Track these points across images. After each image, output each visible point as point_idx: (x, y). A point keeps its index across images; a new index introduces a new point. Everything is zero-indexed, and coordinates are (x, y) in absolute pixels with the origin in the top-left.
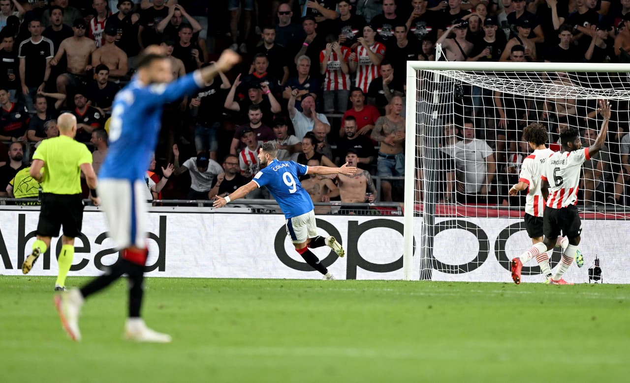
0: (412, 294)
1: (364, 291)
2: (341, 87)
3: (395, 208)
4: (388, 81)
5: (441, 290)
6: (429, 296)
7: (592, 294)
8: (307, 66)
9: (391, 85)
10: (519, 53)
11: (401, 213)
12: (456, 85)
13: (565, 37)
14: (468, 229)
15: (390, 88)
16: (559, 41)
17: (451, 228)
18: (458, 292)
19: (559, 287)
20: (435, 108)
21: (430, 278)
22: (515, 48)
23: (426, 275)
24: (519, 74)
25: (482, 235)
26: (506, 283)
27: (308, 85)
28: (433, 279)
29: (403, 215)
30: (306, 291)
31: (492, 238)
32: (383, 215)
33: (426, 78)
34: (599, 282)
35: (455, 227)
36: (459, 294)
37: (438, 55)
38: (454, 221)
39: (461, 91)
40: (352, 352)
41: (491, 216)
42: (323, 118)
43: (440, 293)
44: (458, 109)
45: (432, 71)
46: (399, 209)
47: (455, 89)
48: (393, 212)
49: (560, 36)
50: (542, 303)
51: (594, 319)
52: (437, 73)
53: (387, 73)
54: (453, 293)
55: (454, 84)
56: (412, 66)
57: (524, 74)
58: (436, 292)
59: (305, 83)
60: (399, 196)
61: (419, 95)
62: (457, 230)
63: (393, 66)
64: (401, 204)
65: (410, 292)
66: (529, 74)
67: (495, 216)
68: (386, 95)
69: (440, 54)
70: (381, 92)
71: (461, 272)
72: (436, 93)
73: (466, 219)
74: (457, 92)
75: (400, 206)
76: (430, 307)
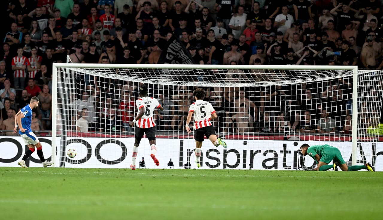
0: (56, 174)
1: (33, 172)
2: (21, 76)
3: (48, 133)
4: (44, 73)
5: (70, 172)
6: (64, 174)
7: (141, 173)
8: (4, 65)
9: (46, 75)
10: (105, 60)
11: (50, 135)
12: (77, 75)
13: (127, 52)
14: (82, 143)
15: (45, 76)
16: (124, 54)
17: (74, 142)
18: (77, 173)
19: (125, 170)
20: (66, 85)
21: (64, 166)
22: (104, 57)
23: (62, 164)
24: (101, 69)
25: (89, 146)
26: (100, 169)
27: (5, 75)
28: (66, 167)
29: (51, 136)
30: (6, 173)
31: (94, 148)
32: (42, 136)
33: (62, 71)
34: (144, 168)
35: (76, 142)
36: (78, 174)
37: (68, 61)
38: (76, 139)
39: (80, 77)
40: (27, 201)
41: (93, 137)
42: (13, 91)
43: (69, 173)
44: (78, 86)
45: (65, 68)
46: (49, 133)
47: (77, 77)
48: (47, 135)
49: (124, 52)
50: (117, 178)
51: (141, 185)
52: (68, 69)
53: (44, 69)
54: (75, 173)
55: (76, 74)
56: (55, 65)
57: (103, 69)
58: (67, 173)
59: (4, 74)
60: (50, 128)
61: (59, 79)
62: (77, 143)
63: (47, 66)
64: (50, 131)
65: (55, 173)
66: (106, 69)
67: (94, 137)
68: (43, 79)
69: (68, 60)
70: (41, 78)
71: (79, 163)
72: (67, 78)
73: (82, 138)
74: (78, 78)
75: (50, 132)
76: (64, 180)
